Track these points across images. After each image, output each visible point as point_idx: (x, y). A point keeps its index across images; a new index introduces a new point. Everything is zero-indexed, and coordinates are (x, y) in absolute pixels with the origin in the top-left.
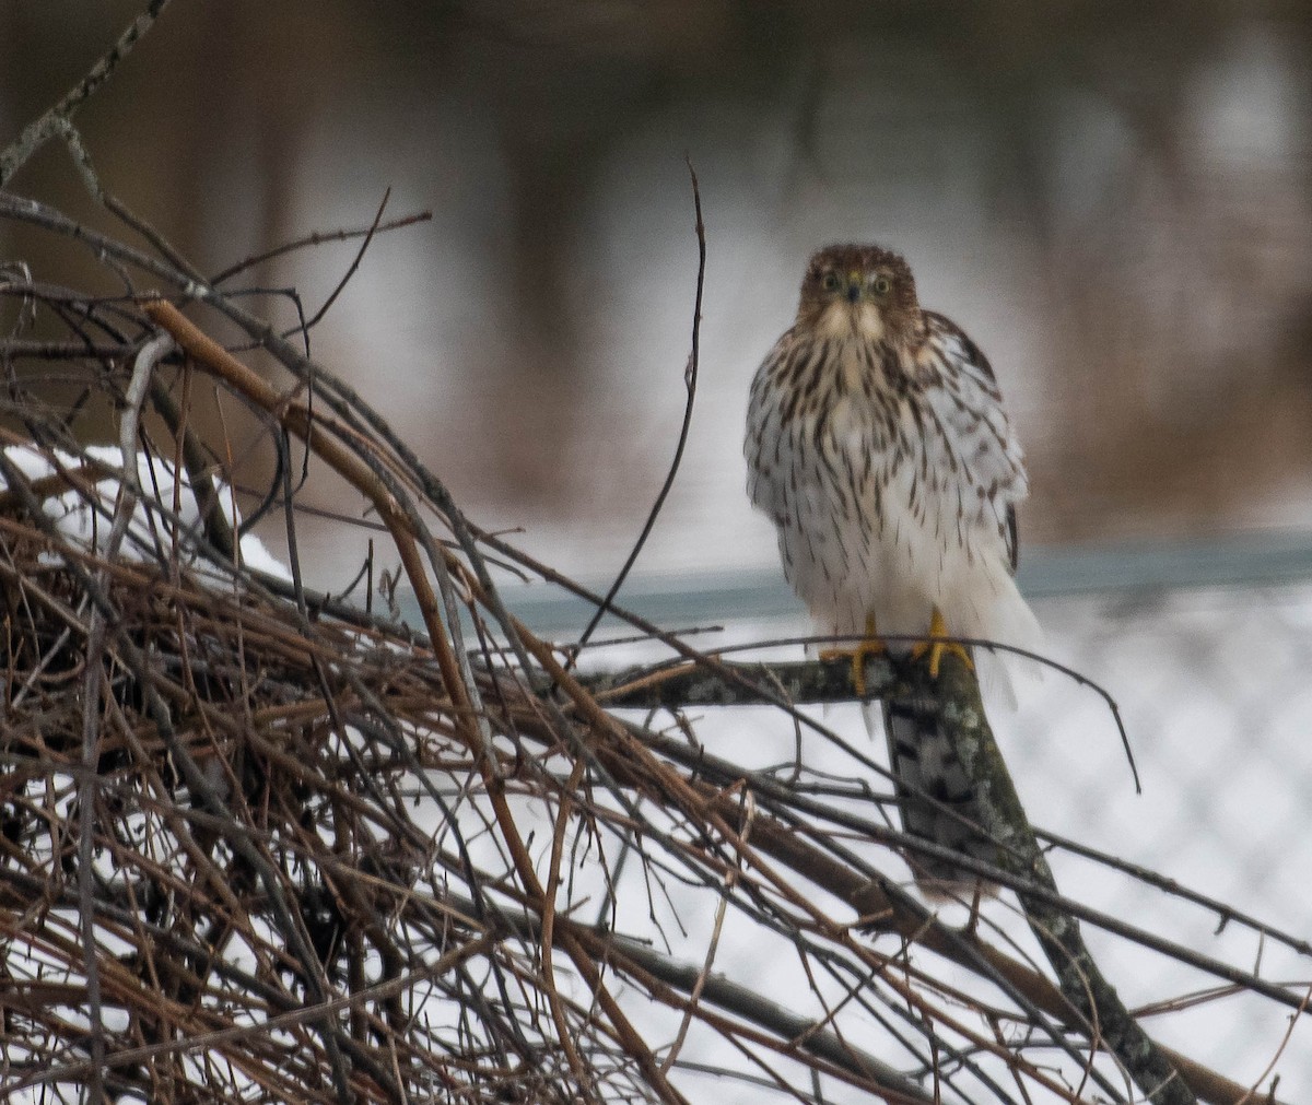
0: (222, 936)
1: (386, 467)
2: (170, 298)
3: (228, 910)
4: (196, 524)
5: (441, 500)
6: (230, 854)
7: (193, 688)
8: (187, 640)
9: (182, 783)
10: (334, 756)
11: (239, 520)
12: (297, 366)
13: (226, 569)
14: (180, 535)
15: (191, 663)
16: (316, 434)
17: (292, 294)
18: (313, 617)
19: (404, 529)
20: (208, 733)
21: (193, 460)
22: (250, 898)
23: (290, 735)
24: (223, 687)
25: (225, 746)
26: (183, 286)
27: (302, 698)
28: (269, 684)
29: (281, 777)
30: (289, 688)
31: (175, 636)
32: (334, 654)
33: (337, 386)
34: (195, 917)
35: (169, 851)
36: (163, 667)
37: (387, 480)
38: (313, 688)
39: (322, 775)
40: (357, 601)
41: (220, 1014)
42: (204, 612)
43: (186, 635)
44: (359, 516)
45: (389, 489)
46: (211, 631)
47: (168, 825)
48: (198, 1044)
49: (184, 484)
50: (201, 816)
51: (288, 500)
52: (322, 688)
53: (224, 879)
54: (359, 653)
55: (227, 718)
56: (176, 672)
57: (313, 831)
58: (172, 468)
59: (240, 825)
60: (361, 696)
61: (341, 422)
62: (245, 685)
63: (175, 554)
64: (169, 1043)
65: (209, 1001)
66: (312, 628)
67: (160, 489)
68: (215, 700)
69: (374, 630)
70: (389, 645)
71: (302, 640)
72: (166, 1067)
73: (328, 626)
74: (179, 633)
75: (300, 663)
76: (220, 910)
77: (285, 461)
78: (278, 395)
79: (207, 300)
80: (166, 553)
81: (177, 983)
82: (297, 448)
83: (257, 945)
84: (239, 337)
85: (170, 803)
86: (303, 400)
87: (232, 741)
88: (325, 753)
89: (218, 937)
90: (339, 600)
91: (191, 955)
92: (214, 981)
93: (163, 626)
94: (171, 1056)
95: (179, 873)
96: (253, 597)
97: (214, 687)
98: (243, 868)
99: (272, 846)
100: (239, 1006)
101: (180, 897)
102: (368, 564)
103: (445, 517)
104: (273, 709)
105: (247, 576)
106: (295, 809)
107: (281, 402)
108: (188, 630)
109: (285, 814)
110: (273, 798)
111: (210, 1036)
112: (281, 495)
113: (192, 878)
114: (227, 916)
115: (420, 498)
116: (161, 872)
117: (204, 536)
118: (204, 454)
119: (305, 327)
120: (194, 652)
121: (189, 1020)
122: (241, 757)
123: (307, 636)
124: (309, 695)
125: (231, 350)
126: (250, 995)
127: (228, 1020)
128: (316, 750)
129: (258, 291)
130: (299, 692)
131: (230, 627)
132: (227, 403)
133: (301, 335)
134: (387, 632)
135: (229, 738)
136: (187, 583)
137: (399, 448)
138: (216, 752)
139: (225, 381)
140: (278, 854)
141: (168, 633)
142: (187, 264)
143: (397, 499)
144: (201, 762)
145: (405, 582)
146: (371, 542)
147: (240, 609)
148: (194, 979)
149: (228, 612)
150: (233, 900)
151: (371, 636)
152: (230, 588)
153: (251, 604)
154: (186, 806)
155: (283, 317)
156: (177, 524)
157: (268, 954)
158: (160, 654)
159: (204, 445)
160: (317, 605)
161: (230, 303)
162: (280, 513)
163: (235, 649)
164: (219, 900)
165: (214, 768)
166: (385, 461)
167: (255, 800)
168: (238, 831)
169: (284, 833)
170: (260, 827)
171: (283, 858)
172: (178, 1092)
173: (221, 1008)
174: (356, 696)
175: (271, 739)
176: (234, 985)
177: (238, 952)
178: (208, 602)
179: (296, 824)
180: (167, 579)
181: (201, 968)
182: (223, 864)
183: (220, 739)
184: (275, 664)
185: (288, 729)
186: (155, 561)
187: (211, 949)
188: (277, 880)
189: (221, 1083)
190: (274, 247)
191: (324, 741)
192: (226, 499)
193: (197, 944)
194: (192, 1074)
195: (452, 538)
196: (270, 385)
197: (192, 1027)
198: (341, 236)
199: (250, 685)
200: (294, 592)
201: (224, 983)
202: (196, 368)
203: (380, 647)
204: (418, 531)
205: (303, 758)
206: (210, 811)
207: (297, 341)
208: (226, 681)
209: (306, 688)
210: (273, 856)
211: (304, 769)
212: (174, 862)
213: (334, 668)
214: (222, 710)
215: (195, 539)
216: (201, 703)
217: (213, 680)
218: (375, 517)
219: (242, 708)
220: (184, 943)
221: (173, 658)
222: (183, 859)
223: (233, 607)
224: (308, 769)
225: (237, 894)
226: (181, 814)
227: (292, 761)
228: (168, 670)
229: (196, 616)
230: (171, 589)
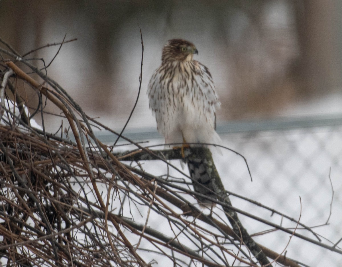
0: (26, 218)
1: (66, 102)
2: (12, 61)
3: (28, 211)
4: (19, 116)
5: (79, 110)
6: (28, 198)
7: (19, 157)
8: (17, 145)
9: (16, 180)
10: (53, 173)
11: (30, 115)
12: (44, 77)
13: (27, 127)
14: (15, 119)
15: (18, 151)
16: (48, 94)
17: (42, 60)
18: (48, 139)
19: (70, 117)
20: (22, 168)
21: (18, 101)
22: (33, 208)
23: (42, 168)
24: (26, 156)
25: (26, 171)
26: (16, 58)
27: (45, 159)
28: (37, 156)
29: (40, 178)
30: (42, 156)
31: (14, 144)
32: (53, 148)
33: (54, 82)
34: (19, 213)
35: (13, 197)
36: (11, 152)
37: (66, 105)
38: (48, 157)
39: (51, 178)
40: (59, 135)
41: (26, 237)
42: (21, 138)
43: (17, 144)
44: (59, 114)
45: (67, 108)
46: (23, 143)
47: (13, 191)
48: (20, 244)
49: (16, 106)
50: (21, 188)
51: (42, 110)
52: (50, 157)
53: (27, 204)
54: (60, 148)
55: (27, 164)
56: (14, 153)
57: (48, 192)
58: (13, 102)
59: (30, 190)
60: (60, 158)
61: (55, 91)
62: (31, 156)
63: (14, 123)
64: (13, 244)
65: (23, 234)
66: (48, 142)
67: (10, 107)
68: (24, 160)
69: (63, 142)
70: (67, 146)
71: (45, 145)
72: (12, 250)
73: (52, 141)
74: (15, 144)
75: (45, 150)
76: (25, 211)
77: (41, 101)
78: (39, 84)
79: (21, 61)
80: (12, 123)
81: (15, 229)
82: (44, 97)
83: (35, 220)
84: (30, 70)
85: (13, 185)
86: (45, 86)
87: (28, 170)
88: (51, 172)
89: (25, 218)
90: (54, 135)
91: (19, 223)
92: (24, 229)
93: (11, 141)
94: (14, 247)
95: (16, 202)
96: (33, 134)
97: (24, 156)
98: (31, 201)
99: (38, 196)
100: (30, 235)
101: (16, 208)
102: (62, 126)
103: (80, 114)
104: (38, 162)
105: (32, 129)
106: (44, 186)
107: (40, 86)
108: (17, 142)
109: (41, 188)
110: (39, 184)
111: (23, 242)
112: (40, 109)
113: (19, 203)
114: (27, 213)
115: (74, 110)
116: (11, 202)
117: (21, 119)
118: (21, 99)
119: (46, 68)
120: (19, 148)
121: (18, 238)
122: (30, 174)
123: (47, 143)
124: (47, 158)
125: (27, 74)
126: (33, 232)
127: (27, 238)
128: (49, 172)
129: (34, 59)
130: (45, 158)
131: (27, 142)
132: (27, 87)
133: (45, 70)
134: (66, 143)
135: (28, 169)
136: (17, 131)
137: (69, 97)
138: (24, 173)
139: (26, 81)
140: (40, 197)
141: (12, 143)
142: (16, 52)
143: (68, 109)
144: (21, 175)
145: (71, 130)
146: (62, 121)
147: (30, 137)
148: (19, 228)
149: (27, 138)
150: (29, 209)
151: (62, 144)
152: (27, 132)
153: (33, 136)
154: (17, 186)
155: (40, 65)
156: (14, 116)
157: (38, 222)
158: (10, 148)
159: (21, 97)
160: (49, 136)
161: (27, 62)
162: (40, 114)
163: (29, 147)
164: (25, 209)
165: (24, 176)
166: (66, 101)
167: (34, 184)
168: (30, 192)
169: (41, 192)
170: (36, 191)
171: (41, 198)
172: (16, 257)
173: (26, 235)
174: (59, 159)
175: (38, 169)
176: (29, 230)
177: (30, 222)
178: (22, 135)
179: (44, 190)
180: (12, 129)
181: (21, 225)
182: (26, 200)
183: (25, 169)
184: (39, 151)
185: (42, 167)
186: (9, 125)
187: (23, 221)
188: (40, 204)
189: (26, 254)
190: (38, 48)
191: (51, 169)
192: (26, 110)
193: (20, 220)
194: (19, 252)
195: (82, 119)
196: (37, 82)
197: (19, 240)
198: (55, 44)
199: (33, 156)
200: (43, 133)
201: (27, 229)
202: (19, 78)
203: (65, 146)
204: (74, 118)
205: (46, 174)
206: (23, 187)
207: (44, 71)
208: (27, 155)
209: (46, 157)
210: (38, 198)
211: (46, 177)
212: (14, 200)
213: (54, 152)
214: (26, 162)
215: (19, 120)
216: (20, 160)
217: (23, 155)
218: (63, 115)
219: (31, 161)
220: (17, 219)
221: (14, 149)
222: (16, 199)
223: (28, 137)
224: (47, 177)
225: (30, 207)
226: (16, 188)
227: (43, 174)
228: (12, 152)
229: (19, 139)
230: (12, 132)
